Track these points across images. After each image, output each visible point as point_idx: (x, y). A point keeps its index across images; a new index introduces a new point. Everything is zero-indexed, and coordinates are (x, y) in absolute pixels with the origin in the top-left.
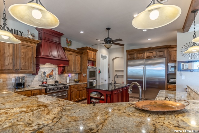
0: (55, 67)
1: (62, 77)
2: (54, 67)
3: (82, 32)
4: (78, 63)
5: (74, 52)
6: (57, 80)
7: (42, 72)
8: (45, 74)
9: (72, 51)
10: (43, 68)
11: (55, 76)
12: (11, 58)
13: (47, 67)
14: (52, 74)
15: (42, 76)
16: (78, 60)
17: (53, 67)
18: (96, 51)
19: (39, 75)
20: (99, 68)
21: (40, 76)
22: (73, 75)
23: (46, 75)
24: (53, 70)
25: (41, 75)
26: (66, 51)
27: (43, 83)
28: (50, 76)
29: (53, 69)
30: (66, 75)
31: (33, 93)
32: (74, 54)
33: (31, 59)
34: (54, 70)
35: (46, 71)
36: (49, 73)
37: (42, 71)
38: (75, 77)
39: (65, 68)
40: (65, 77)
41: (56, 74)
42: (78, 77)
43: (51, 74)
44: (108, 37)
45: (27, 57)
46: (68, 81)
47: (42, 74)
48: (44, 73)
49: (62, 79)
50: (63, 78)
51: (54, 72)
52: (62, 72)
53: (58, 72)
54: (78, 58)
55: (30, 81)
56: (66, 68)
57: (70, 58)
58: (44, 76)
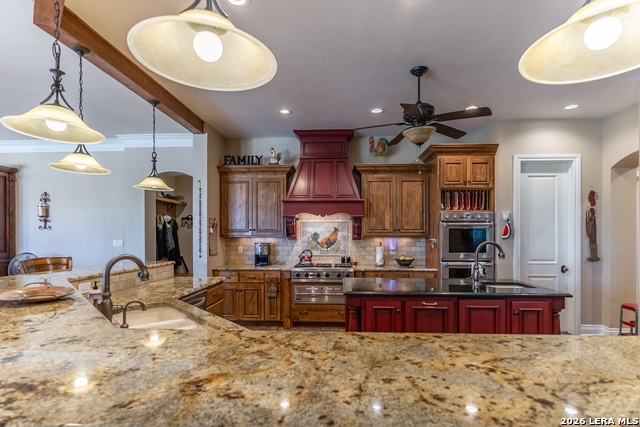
0: (344, 221)
1: (364, 248)
2: (340, 221)
3: (377, 111)
4: (408, 205)
6: (348, 255)
7: (309, 235)
8: (317, 238)
9: (386, 171)
10: (312, 225)
11: (343, 243)
14: (335, 241)
15: (309, 243)
16: (410, 195)
17: (336, 221)
19: (303, 241)
20: (504, 217)
21: (306, 244)
22: (404, 241)
23: (320, 240)
24: (336, 229)
25: (307, 240)
26: (363, 176)
27: (302, 259)
28: (330, 243)
29: (336, 225)
30: (377, 240)
31: (267, 276)
32: (394, 176)
33: (276, 207)
34: (340, 229)
35: (318, 231)
36: (327, 235)
37: (309, 232)
38: (413, 249)
39: (360, 223)
40: (371, 249)
41: (344, 238)
42: (424, 249)
43: (332, 238)
44: (419, 102)
45: (269, 204)
46: (378, 259)
47: (311, 239)
48: (315, 236)
49: (363, 253)
51: (339, 234)
52: (358, 235)
53: (350, 235)
54: (414, 188)
55: (286, 253)
56: (364, 222)
57: (380, 192)
58: (314, 243)
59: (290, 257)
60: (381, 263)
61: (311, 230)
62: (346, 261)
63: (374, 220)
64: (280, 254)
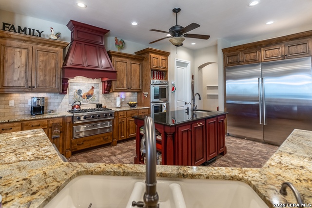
0: (98, 82)
1: (109, 98)
2: (96, 82)
3: (134, 24)
4: (134, 76)
5: (127, 58)
6: (100, 102)
7: (75, 91)
8: (80, 93)
9: (124, 57)
10: (77, 84)
11: (97, 96)
12: (23, 69)
13: (85, 82)
14: (92, 94)
15: (75, 96)
16: (135, 71)
17: (93, 82)
18: (166, 54)
19: (70, 96)
20: (173, 83)
21: (73, 97)
22: (128, 94)
23: (82, 94)
24: (93, 88)
25: (73, 94)
26: (113, 57)
27: (73, 107)
28: (89, 96)
29: (93, 85)
30: (116, 94)
32: (128, 60)
33: (54, 71)
34: (95, 87)
35: (81, 88)
37: (75, 89)
38: (132, 98)
39: (111, 84)
40: (113, 98)
41: (98, 93)
42: (136, 98)
43: (91, 93)
44: (177, 25)
45: (48, 68)
46: (118, 104)
47: (76, 94)
48: (79, 92)
49: (108, 101)
50: (110, 99)
51: (95, 90)
52: (107, 90)
53: (101, 91)
54: (136, 67)
55: (56, 104)
56: (113, 83)
57: (121, 67)
58: (78, 96)
59: (60, 107)
60: (119, 106)
61: (76, 88)
62: (99, 106)
63: (118, 83)
64: (52, 104)
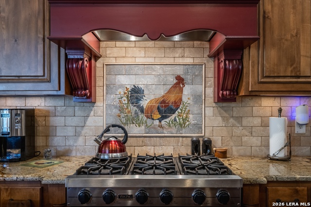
0: (197, 61)
1: (239, 119)
2: (189, 61)
6: (207, 134)
7: (121, 91)
8: (138, 99)
10: (128, 69)
11: (195, 109)
13: (151, 61)
14: (178, 103)
15: (121, 109)
17: (181, 61)
19: (109, 106)
21: (116, 111)
23: (144, 103)
24: (180, 81)
25: (116, 103)
28: (166, 108)
29: (180, 71)
30: (268, 104)
34: (188, 78)
35: (142, 82)
36: (161, 92)
37: (121, 86)
40: (257, 121)
41: (198, 99)
43: (172, 98)
47: (125, 100)
48: (135, 94)
49: (238, 131)
50: (245, 122)
51: (187, 90)
52: (228, 90)
53: (210, 91)
55: (70, 131)
58: (133, 109)
59: (81, 140)
60: (282, 155)
61: (126, 81)
62: (202, 147)
63: (272, 54)
64: (60, 132)
